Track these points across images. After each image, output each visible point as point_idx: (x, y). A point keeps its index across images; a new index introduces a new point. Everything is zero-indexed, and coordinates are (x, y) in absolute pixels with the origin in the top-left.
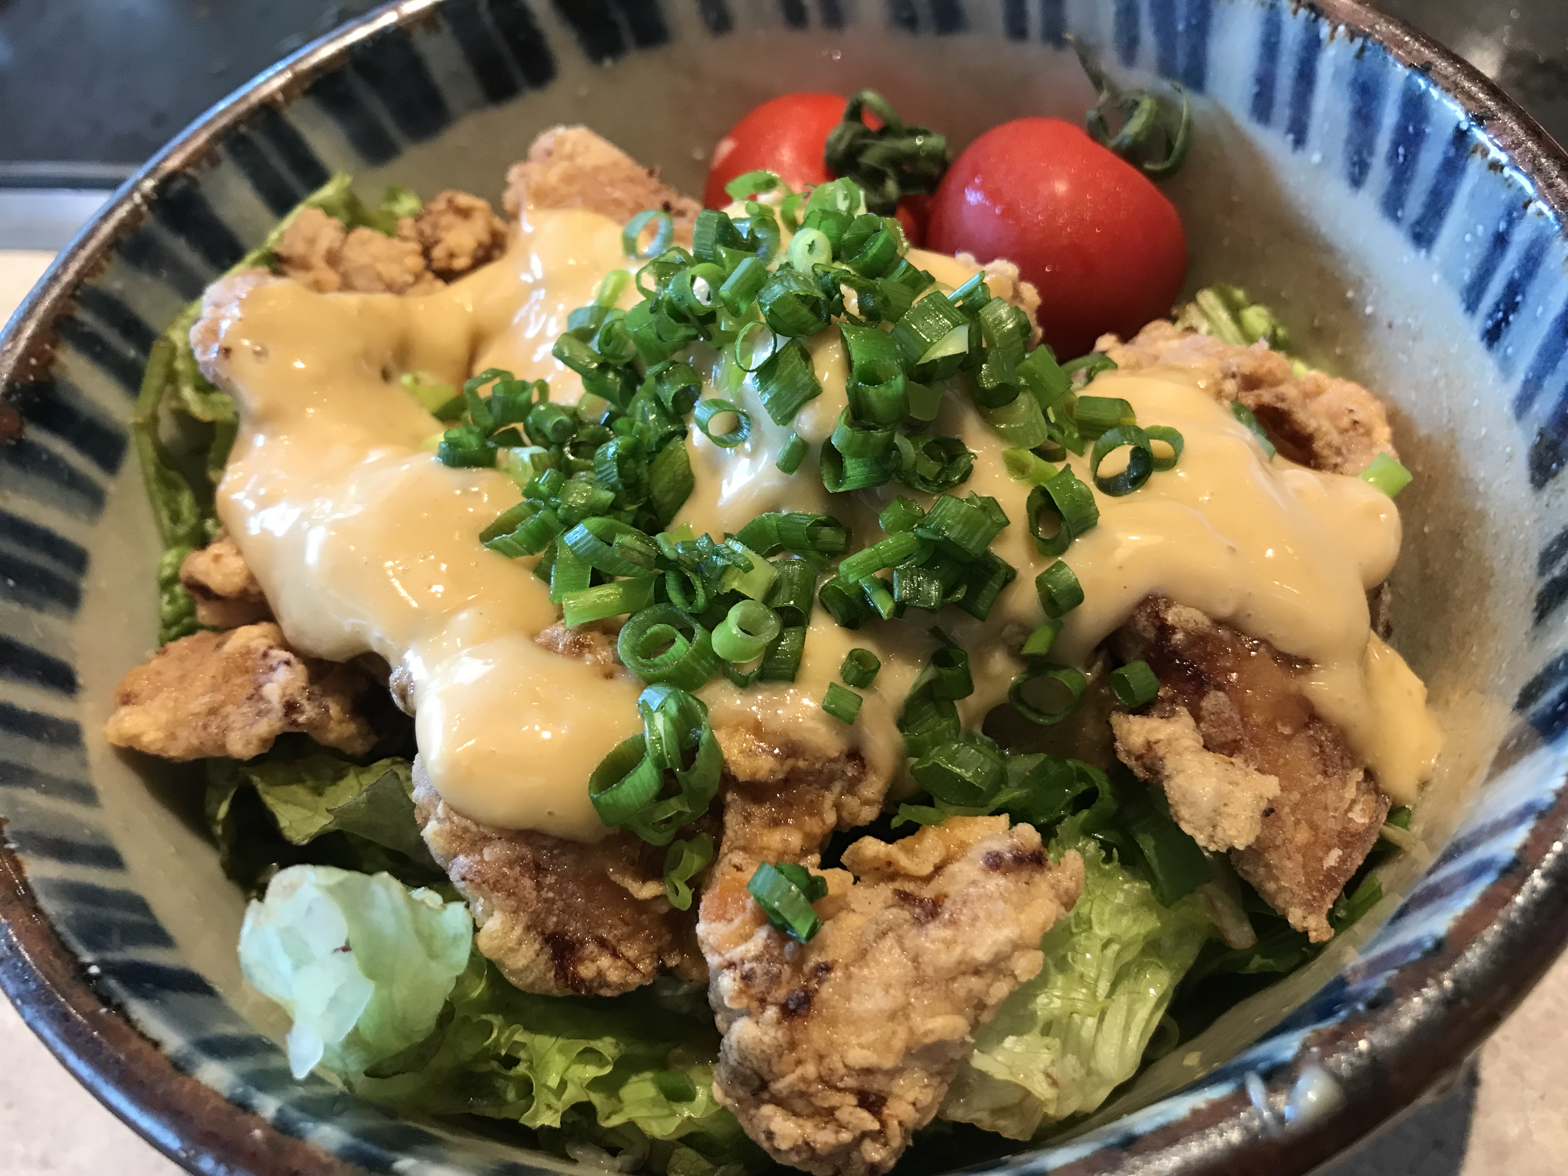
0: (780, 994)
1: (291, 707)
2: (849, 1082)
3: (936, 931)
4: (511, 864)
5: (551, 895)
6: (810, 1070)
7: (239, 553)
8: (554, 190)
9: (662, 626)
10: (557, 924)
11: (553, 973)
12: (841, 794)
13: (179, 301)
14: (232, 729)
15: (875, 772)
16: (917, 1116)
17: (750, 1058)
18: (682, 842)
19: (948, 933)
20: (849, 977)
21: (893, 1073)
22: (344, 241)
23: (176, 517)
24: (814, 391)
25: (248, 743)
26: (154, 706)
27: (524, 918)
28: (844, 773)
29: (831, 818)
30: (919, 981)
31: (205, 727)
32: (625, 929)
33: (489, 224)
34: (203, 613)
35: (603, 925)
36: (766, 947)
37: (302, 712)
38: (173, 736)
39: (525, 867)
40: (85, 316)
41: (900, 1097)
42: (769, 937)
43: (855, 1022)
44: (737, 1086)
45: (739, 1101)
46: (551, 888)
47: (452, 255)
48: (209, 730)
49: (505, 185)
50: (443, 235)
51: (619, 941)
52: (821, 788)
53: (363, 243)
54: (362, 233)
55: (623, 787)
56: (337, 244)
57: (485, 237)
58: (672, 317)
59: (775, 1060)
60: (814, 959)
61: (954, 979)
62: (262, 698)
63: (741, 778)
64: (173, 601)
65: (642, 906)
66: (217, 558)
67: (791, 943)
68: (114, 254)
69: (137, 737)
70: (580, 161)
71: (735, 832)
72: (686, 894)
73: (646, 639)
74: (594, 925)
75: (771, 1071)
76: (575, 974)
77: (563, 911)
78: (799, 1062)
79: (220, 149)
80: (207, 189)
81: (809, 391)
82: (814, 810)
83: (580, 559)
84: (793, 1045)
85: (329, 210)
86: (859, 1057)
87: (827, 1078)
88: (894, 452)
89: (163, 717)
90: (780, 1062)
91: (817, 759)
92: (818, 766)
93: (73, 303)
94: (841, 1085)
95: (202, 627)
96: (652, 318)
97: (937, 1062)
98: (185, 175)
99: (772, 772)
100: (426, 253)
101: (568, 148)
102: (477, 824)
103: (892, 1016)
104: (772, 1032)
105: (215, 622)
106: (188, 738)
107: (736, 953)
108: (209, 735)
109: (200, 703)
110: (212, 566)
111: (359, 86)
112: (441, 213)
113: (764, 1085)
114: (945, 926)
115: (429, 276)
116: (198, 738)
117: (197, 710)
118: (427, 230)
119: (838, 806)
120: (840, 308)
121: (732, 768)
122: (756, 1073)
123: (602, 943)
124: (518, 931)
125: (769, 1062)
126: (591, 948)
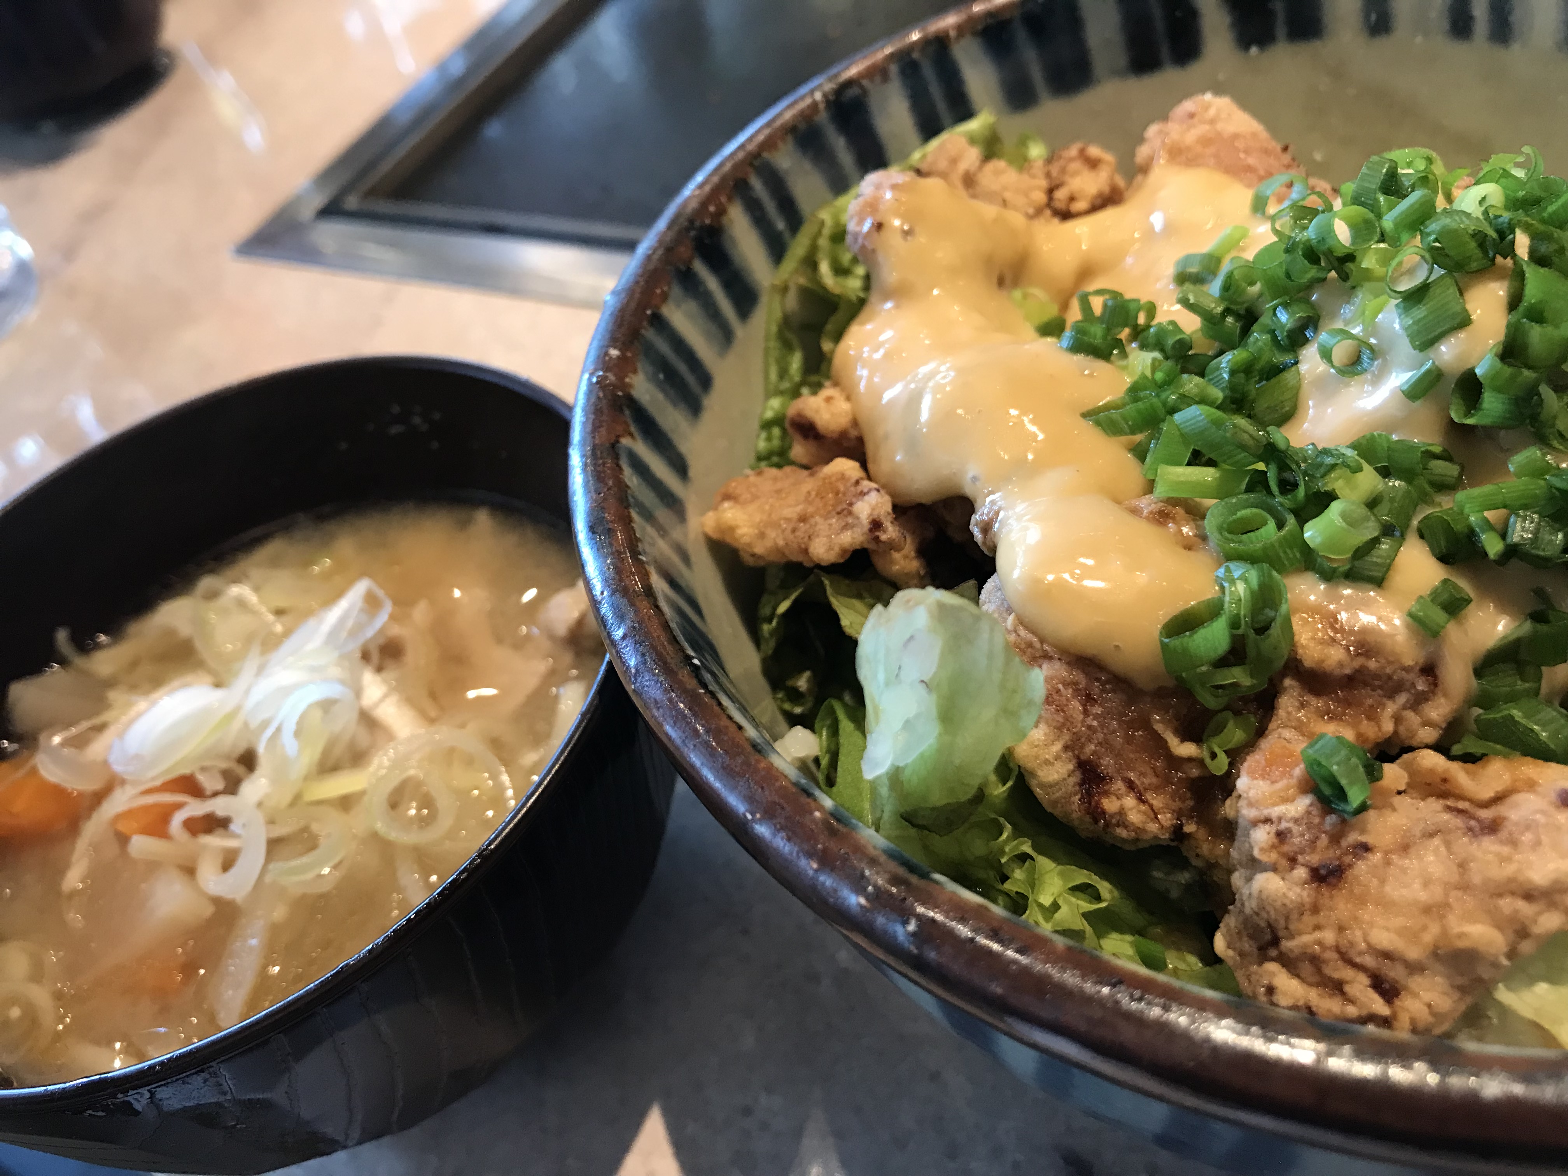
0: (1315, 859)
1: (876, 525)
2: (1368, 961)
3: (1489, 846)
4: (1066, 684)
5: (1095, 723)
6: (1329, 936)
7: (848, 398)
8: (1189, 149)
9: (1254, 510)
10: (1094, 753)
11: (1078, 797)
12: (1404, 708)
13: (828, 195)
14: (818, 536)
15: (1445, 695)
16: (1430, 1019)
17: (1268, 908)
18: (1229, 714)
19: (1506, 850)
20: (1388, 863)
21: (1415, 968)
22: (980, 168)
23: (783, 373)
24: (1463, 322)
25: (830, 549)
26: (752, 508)
27: (1066, 737)
28: (1413, 685)
29: (1388, 727)
30: (1465, 887)
31: (794, 531)
32: (1154, 780)
33: (1112, 178)
34: (799, 450)
35: (1133, 770)
36: (1308, 813)
37: (885, 532)
38: (762, 535)
39: (1077, 692)
40: (757, 185)
41: (1416, 995)
42: (1311, 805)
43: (1387, 905)
44: (1245, 939)
45: (1241, 954)
46: (1096, 717)
47: (1072, 199)
48: (798, 534)
49: (1141, 140)
50: (1067, 178)
51: (1146, 789)
52: (1385, 696)
53: (998, 173)
54: (999, 164)
55: (1195, 636)
56: (973, 169)
57: (1106, 189)
58: (1306, 258)
59: (1294, 916)
60: (1353, 837)
61: (1500, 895)
62: (850, 513)
63: (1308, 663)
64: (769, 439)
65: (1175, 762)
66: (829, 399)
67: (1334, 816)
68: (790, 139)
69: (732, 529)
70: (1219, 126)
71: (1289, 713)
72: (1223, 761)
73: (1234, 521)
74: (1124, 767)
75: (1287, 928)
76: (1098, 804)
77: (1100, 744)
78: (1318, 927)
79: (894, 69)
80: (874, 103)
81: (1458, 320)
82: (1372, 716)
83: (1185, 437)
84: (1315, 909)
85: (972, 140)
86: (1383, 938)
87: (1344, 950)
88: (1535, 398)
89: (758, 518)
90: (1299, 919)
91: (1390, 663)
92: (1388, 671)
93: (750, 169)
94: (1358, 960)
95: (792, 463)
96: (1284, 257)
97: (1462, 975)
98: (862, 87)
99: (1341, 665)
100: (1050, 191)
101: (1212, 112)
102: (1042, 641)
103: (1427, 910)
104: (1298, 890)
105: (805, 461)
106: (774, 539)
107: (1275, 811)
108: (795, 537)
109: (792, 511)
110: (823, 405)
111: (1021, 36)
112: (1071, 160)
113: (1275, 941)
114: (1502, 842)
115: (1048, 212)
116: (784, 539)
117: (789, 516)
118: (1055, 170)
119: (1398, 719)
120: (1509, 250)
121: (1300, 651)
122: (1270, 925)
123: (1131, 786)
124: (1057, 747)
125: (1287, 918)
126: (1119, 785)
